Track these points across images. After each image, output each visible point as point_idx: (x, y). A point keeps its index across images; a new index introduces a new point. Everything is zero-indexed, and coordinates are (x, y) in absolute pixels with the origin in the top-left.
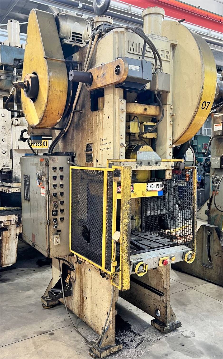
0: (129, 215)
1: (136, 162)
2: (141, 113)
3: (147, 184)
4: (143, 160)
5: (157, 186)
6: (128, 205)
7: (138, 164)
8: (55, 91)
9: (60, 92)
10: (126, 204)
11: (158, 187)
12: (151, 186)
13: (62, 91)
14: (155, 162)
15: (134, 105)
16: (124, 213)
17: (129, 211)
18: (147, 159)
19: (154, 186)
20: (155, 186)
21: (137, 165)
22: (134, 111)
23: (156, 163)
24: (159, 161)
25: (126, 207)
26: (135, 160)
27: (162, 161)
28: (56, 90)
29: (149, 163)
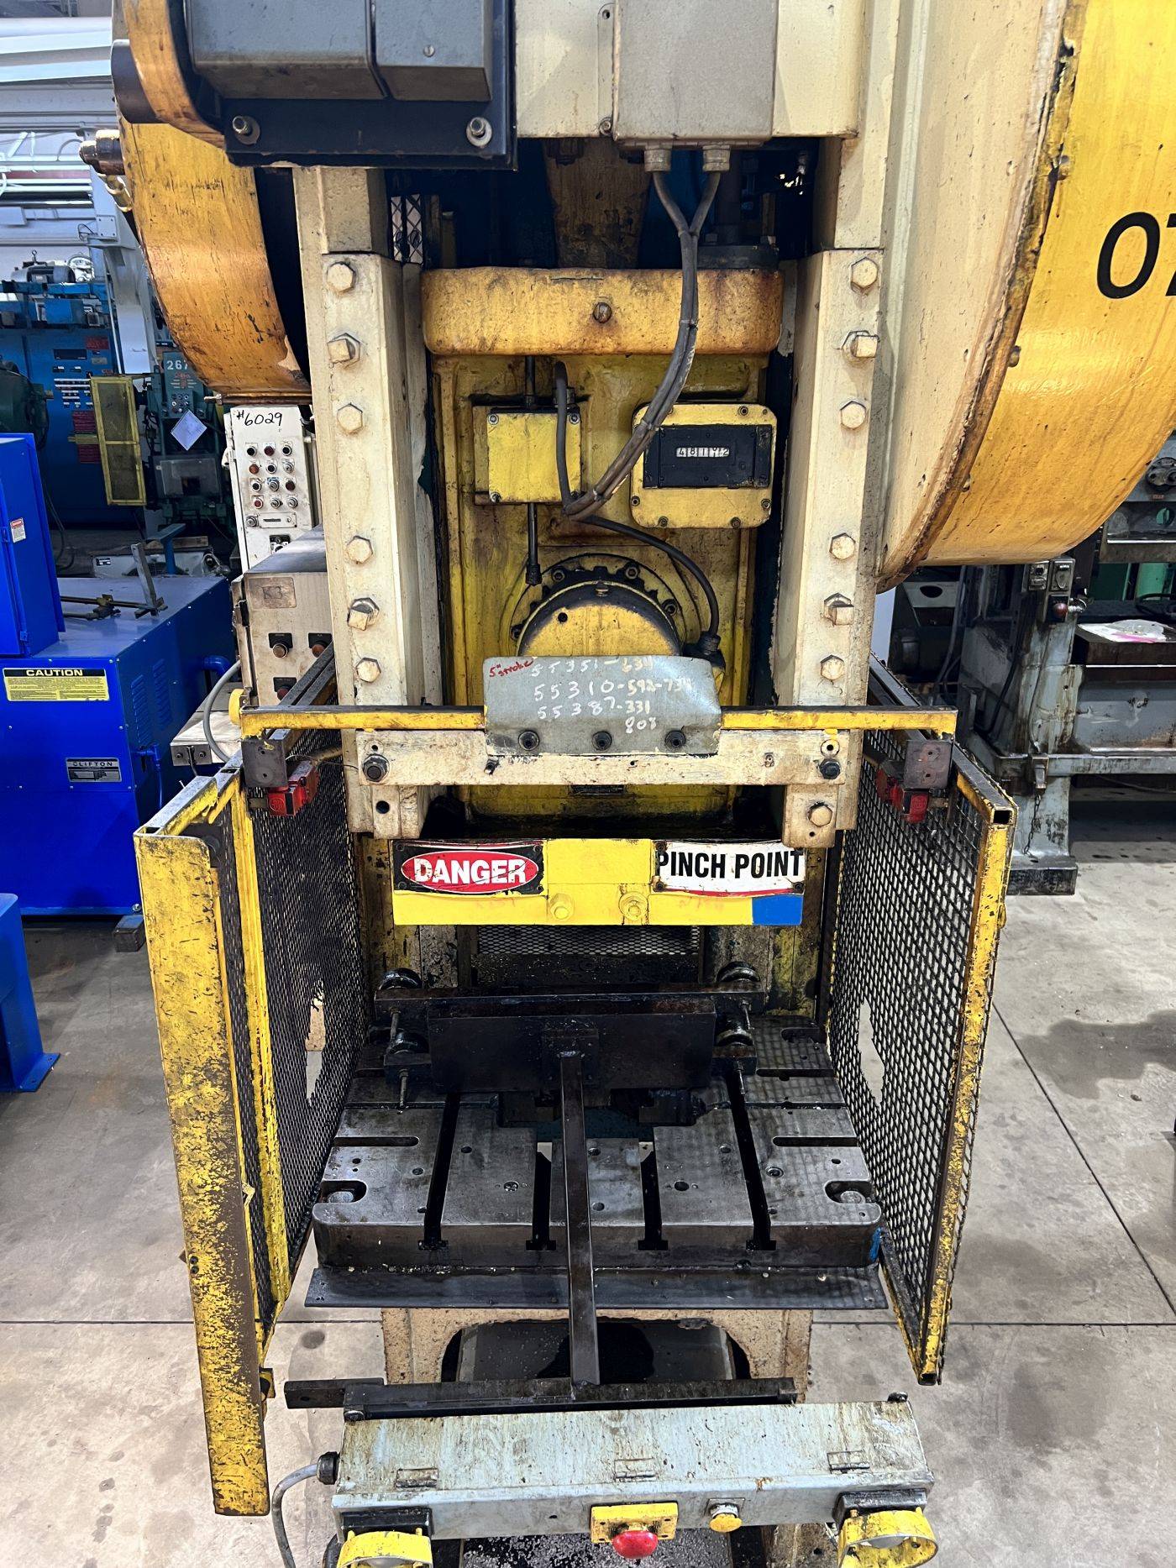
0: (221, 1146)
1: (482, 730)
2: (563, 342)
3: (661, 849)
4: (545, 721)
5: (738, 867)
6: (208, 1089)
7: (500, 742)
8: (169, 193)
9: (205, 191)
10: (187, 1080)
11: (746, 872)
12: (686, 865)
13: (218, 185)
14: (660, 735)
15: (490, 287)
16: (185, 1130)
17: (218, 1120)
18: (578, 710)
19: (714, 865)
20: (722, 866)
21: (492, 750)
22: (488, 334)
23: (675, 740)
24: (694, 729)
25: (189, 1094)
26: (469, 719)
27: (727, 725)
28: (177, 180)
29: (603, 742)
